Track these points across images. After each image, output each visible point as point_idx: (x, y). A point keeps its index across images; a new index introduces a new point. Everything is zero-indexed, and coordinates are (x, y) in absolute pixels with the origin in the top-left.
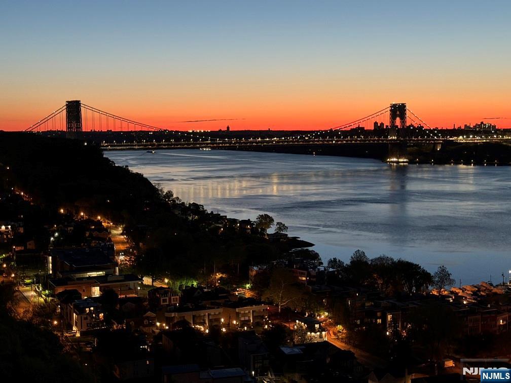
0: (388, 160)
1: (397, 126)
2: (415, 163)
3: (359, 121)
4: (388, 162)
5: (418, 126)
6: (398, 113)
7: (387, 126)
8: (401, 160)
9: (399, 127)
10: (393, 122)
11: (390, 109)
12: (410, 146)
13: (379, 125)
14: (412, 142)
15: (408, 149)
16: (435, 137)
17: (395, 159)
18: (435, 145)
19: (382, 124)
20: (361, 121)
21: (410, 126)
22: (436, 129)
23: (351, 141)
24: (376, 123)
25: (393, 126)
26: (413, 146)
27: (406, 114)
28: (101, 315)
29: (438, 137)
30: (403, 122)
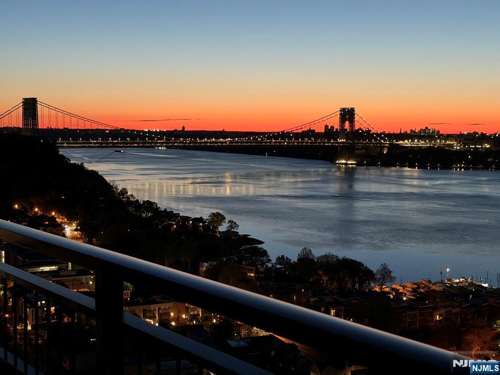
0: (337, 162)
1: (346, 129)
2: (363, 165)
3: (310, 124)
4: (338, 163)
5: (366, 130)
6: (347, 117)
7: (337, 129)
8: (349, 162)
9: (348, 130)
10: (342, 126)
11: (339, 112)
12: (358, 149)
13: (329, 128)
14: (360, 145)
15: (357, 151)
16: (382, 141)
17: (344, 161)
18: (382, 147)
19: (332, 127)
20: (312, 124)
21: (359, 130)
22: (384, 133)
23: (302, 143)
24: (326, 126)
25: (343, 129)
26: (361, 149)
27: (354, 118)
28: (53, 309)
29: (385, 140)
30: (352, 126)
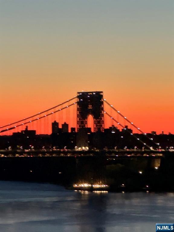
0: (76, 186)
1: (90, 129)
2: (119, 190)
3: (27, 121)
4: (76, 188)
5: (123, 130)
6: (90, 107)
7: (73, 129)
8: (97, 186)
9: (92, 131)
10: (82, 123)
11: (77, 100)
12: (111, 162)
13: (60, 127)
14: (113, 155)
15: (108, 166)
16: (151, 148)
17: (86, 185)
18: (151, 160)
19: (65, 125)
20: (30, 120)
21: (111, 129)
24: (55, 124)
25: (83, 129)
26: (115, 163)
27: (102, 109)
29: (155, 147)
30: (99, 122)
